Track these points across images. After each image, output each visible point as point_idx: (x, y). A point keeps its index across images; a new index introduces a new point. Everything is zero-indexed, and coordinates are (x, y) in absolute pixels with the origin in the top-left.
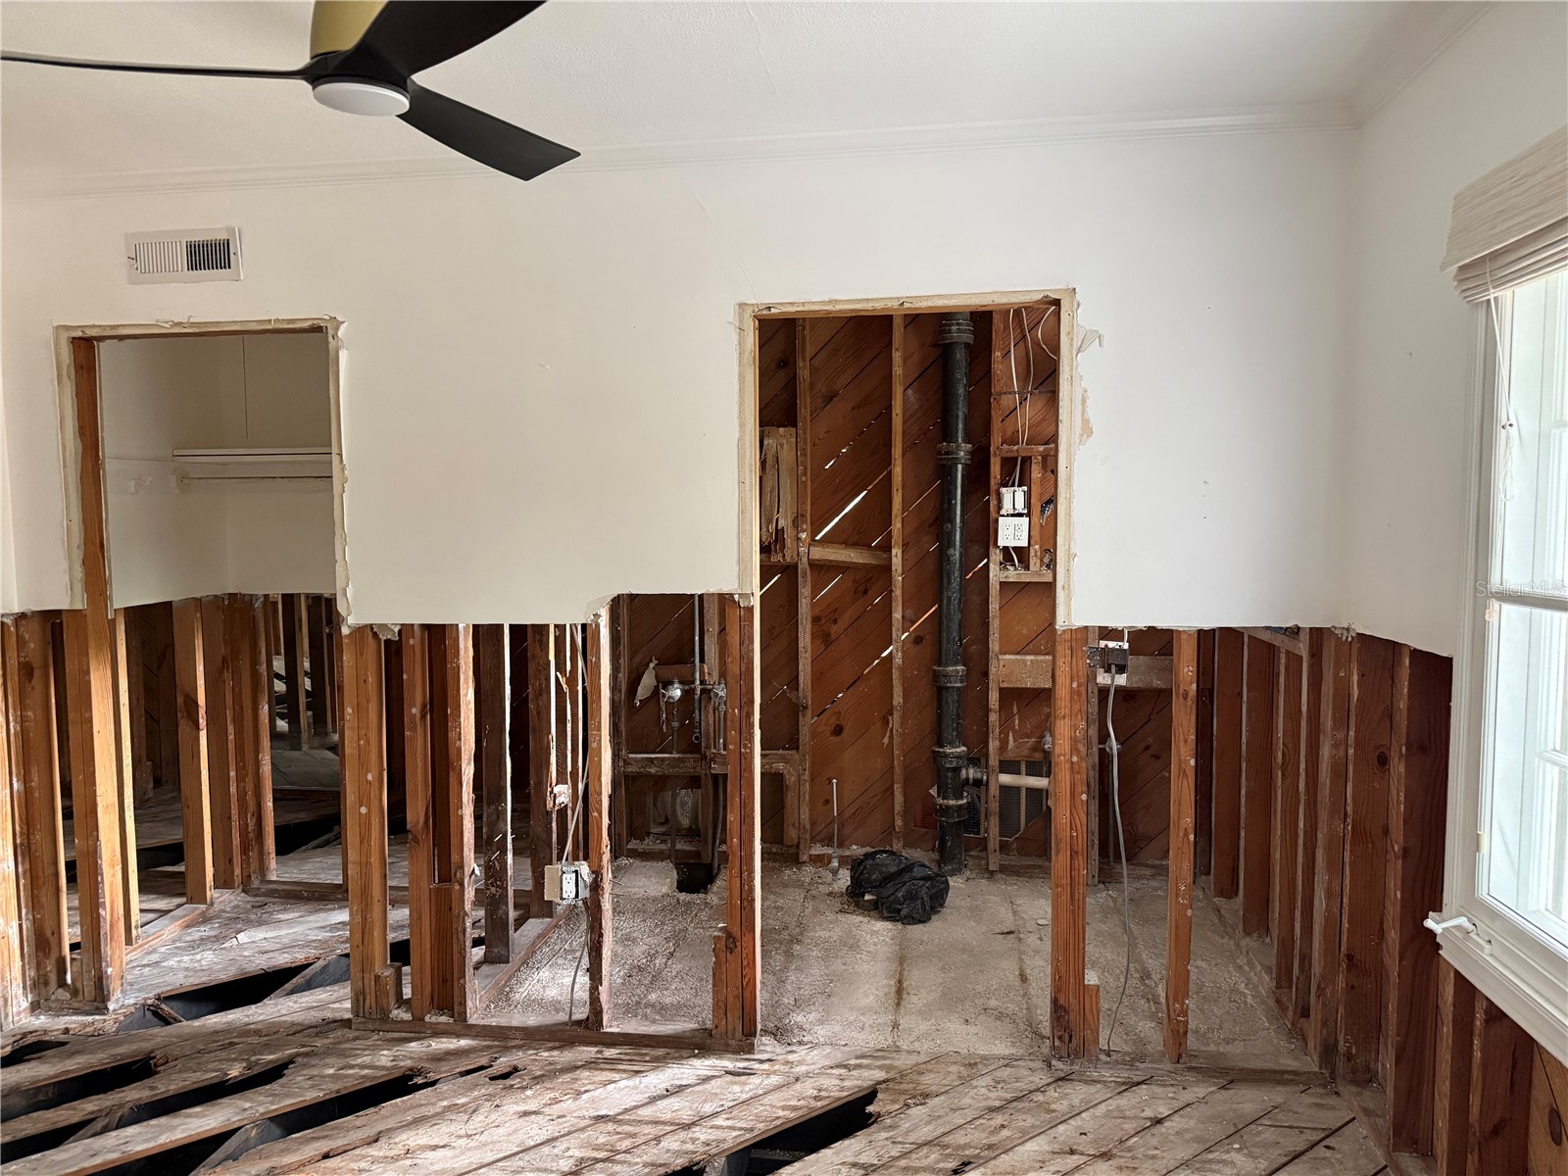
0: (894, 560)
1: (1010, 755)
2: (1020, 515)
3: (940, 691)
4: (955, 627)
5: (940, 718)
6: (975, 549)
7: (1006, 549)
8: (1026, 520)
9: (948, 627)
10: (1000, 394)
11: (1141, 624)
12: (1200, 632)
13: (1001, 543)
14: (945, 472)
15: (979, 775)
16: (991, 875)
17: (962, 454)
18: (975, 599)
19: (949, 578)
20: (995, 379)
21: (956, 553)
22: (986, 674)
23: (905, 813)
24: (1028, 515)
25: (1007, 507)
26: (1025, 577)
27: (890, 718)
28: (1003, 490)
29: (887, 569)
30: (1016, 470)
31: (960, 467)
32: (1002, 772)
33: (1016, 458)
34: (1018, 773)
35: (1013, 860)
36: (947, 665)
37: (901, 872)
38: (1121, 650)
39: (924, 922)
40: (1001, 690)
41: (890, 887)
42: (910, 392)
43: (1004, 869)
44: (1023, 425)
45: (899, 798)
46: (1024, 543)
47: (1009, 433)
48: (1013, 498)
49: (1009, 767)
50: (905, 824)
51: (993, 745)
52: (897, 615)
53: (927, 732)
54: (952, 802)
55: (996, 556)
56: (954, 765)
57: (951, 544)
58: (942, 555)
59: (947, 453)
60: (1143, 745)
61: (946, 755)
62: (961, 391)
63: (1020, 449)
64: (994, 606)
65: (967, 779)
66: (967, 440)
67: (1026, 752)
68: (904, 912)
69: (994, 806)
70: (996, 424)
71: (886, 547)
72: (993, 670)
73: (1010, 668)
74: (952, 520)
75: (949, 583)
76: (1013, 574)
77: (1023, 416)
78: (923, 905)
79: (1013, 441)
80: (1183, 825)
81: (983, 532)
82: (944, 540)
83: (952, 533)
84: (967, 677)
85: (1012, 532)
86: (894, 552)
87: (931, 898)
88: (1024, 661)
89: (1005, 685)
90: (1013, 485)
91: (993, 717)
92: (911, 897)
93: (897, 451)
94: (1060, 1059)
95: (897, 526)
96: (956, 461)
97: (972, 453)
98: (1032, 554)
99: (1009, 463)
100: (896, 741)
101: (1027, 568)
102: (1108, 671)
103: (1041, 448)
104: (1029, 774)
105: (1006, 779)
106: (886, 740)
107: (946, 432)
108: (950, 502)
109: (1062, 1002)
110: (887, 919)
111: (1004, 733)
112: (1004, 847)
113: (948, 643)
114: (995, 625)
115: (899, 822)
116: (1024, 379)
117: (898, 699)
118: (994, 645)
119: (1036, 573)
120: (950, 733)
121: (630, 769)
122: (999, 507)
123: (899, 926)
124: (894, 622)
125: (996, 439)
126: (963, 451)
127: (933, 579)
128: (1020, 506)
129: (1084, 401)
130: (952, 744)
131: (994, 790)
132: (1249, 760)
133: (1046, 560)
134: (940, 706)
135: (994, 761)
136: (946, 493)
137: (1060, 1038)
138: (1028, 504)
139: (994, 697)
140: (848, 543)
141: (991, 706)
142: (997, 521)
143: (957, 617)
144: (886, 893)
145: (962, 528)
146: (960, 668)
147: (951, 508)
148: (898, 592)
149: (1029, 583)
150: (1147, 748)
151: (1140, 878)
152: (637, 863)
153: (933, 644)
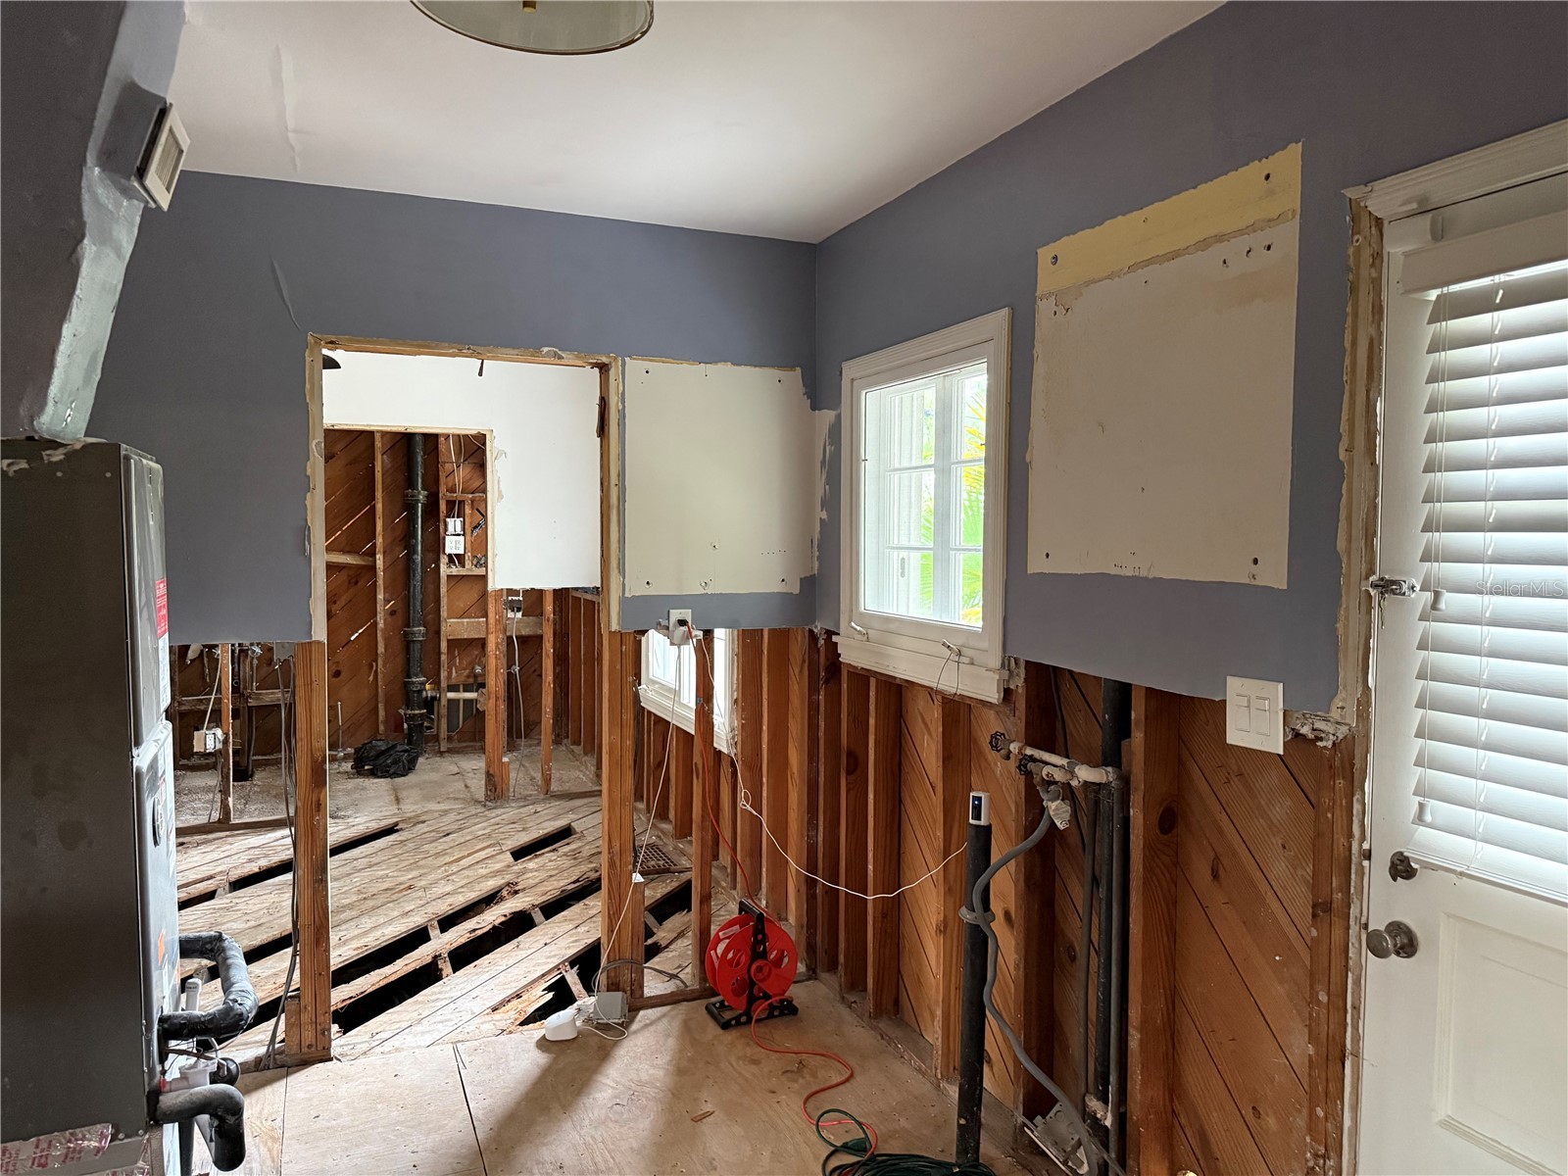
0: (378, 562)
1: (453, 682)
2: (459, 535)
3: (408, 643)
4: (418, 604)
5: (408, 660)
6: (430, 555)
7: (450, 556)
8: (462, 538)
9: (414, 604)
10: (445, 463)
11: (528, 587)
12: (554, 590)
13: (448, 551)
14: (410, 507)
15: (434, 694)
16: (441, 754)
17: (421, 497)
18: (431, 587)
19: (414, 571)
20: (440, 455)
21: (418, 558)
22: (438, 632)
23: (386, 722)
24: (463, 535)
25: (451, 529)
26: (463, 572)
27: (374, 664)
28: (448, 520)
29: (373, 568)
30: (455, 508)
31: (420, 505)
32: (449, 691)
33: (455, 502)
34: (458, 691)
35: (455, 744)
36: (414, 626)
37: (388, 750)
38: (519, 600)
39: (404, 776)
40: (448, 641)
41: (382, 759)
42: (385, 456)
43: (450, 751)
44: (459, 481)
45: (382, 713)
46: (461, 551)
47: (450, 485)
48: (454, 524)
49: (453, 688)
50: (386, 728)
51: (443, 674)
52: (380, 596)
53: (400, 670)
54: (417, 712)
55: (444, 560)
56: (418, 688)
57: (415, 552)
58: (409, 558)
59: (412, 496)
60: (533, 669)
61: (414, 683)
62: (419, 459)
63: (458, 495)
64: (443, 589)
65: (427, 697)
66: (424, 489)
67: (463, 679)
68: (392, 771)
69: (444, 711)
70: (442, 479)
71: (372, 553)
72: (443, 629)
73: (454, 627)
74: (416, 538)
75: (414, 576)
76: (455, 570)
77: (459, 475)
78: (404, 765)
79: (452, 490)
80: (548, 680)
81: (436, 545)
82: (411, 551)
83: (416, 545)
84: (425, 634)
85: (454, 545)
86: (377, 557)
87: (408, 762)
88: (463, 623)
89: (451, 637)
90: (453, 517)
91: (443, 657)
92: (395, 763)
93: (379, 494)
94: (490, 801)
95: (379, 540)
96: (418, 501)
97: (427, 497)
98: (467, 558)
99: (451, 504)
100: (380, 676)
101: (464, 566)
102: (513, 611)
103: (470, 496)
104: (464, 691)
105: (451, 695)
106: (371, 678)
107: (411, 483)
108: (414, 527)
109: (491, 772)
110: (381, 777)
111: (450, 668)
112: (450, 739)
113: (414, 612)
114: (444, 601)
115: (382, 728)
116: (458, 454)
117: (381, 649)
118: (444, 613)
119: (469, 569)
120: (415, 669)
121: (183, 708)
122: (446, 530)
123: (389, 779)
124: (378, 600)
125: (443, 489)
126: (422, 496)
127: (403, 573)
128: (459, 530)
129: (499, 482)
130: (417, 676)
131: (444, 702)
132: (585, 664)
133: (475, 563)
134: (408, 653)
135: (444, 684)
136: (411, 520)
137: (490, 790)
138: (464, 529)
139: (444, 645)
140: (344, 551)
141: (442, 651)
142: (444, 538)
143: (419, 597)
144: (378, 762)
145: (422, 543)
146: (422, 628)
147: (415, 530)
148: (380, 582)
149: (464, 576)
150: (535, 671)
151: (531, 746)
152: (189, 773)
153: (404, 615)
